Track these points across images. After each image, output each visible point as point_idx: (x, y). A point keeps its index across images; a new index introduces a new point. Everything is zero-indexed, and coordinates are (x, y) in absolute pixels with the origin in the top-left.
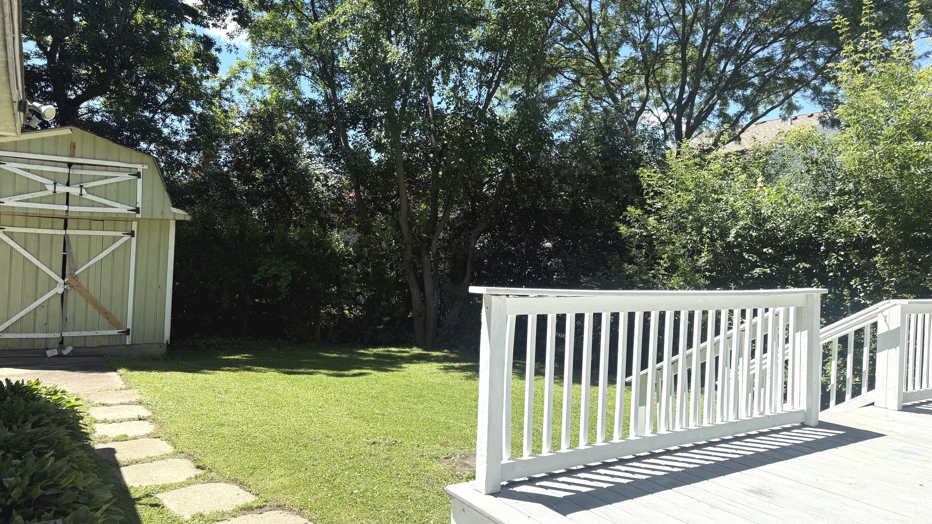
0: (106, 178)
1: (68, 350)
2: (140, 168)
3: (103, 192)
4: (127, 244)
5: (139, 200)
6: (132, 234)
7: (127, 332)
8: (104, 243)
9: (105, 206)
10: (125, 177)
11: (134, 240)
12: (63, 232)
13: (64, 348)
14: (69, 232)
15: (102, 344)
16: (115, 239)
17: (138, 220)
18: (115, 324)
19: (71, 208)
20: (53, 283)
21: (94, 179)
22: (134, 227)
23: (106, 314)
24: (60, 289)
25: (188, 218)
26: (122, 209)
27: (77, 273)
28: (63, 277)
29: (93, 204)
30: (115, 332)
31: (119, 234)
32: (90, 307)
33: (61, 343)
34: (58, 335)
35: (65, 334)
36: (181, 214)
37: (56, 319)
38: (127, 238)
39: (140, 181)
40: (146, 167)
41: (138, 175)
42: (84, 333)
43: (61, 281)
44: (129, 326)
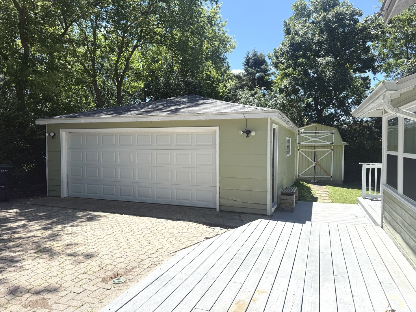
0: (324, 135)
1: (316, 181)
2: (333, 131)
3: (323, 139)
4: (331, 153)
5: (333, 140)
6: (332, 150)
7: (331, 177)
8: (325, 152)
9: (324, 143)
10: (330, 134)
11: (333, 151)
12: (314, 150)
13: (315, 180)
14: (316, 150)
15: (325, 180)
16: (328, 151)
17: (333, 146)
18: (328, 175)
19: (316, 144)
20: (312, 163)
21: (321, 136)
22: (333, 148)
23: (325, 172)
24: (314, 165)
25: (348, 144)
26: (329, 143)
27: (318, 161)
28: (315, 162)
29: (321, 142)
30: (328, 177)
31: (329, 150)
32: (321, 170)
33: (315, 179)
34: (314, 177)
35: (315, 177)
36: (346, 143)
37: (313, 173)
38: (331, 151)
39: (333, 135)
40: (335, 131)
41: (333, 133)
42: (320, 177)
43: (314, 163)
44: (332, 175)
